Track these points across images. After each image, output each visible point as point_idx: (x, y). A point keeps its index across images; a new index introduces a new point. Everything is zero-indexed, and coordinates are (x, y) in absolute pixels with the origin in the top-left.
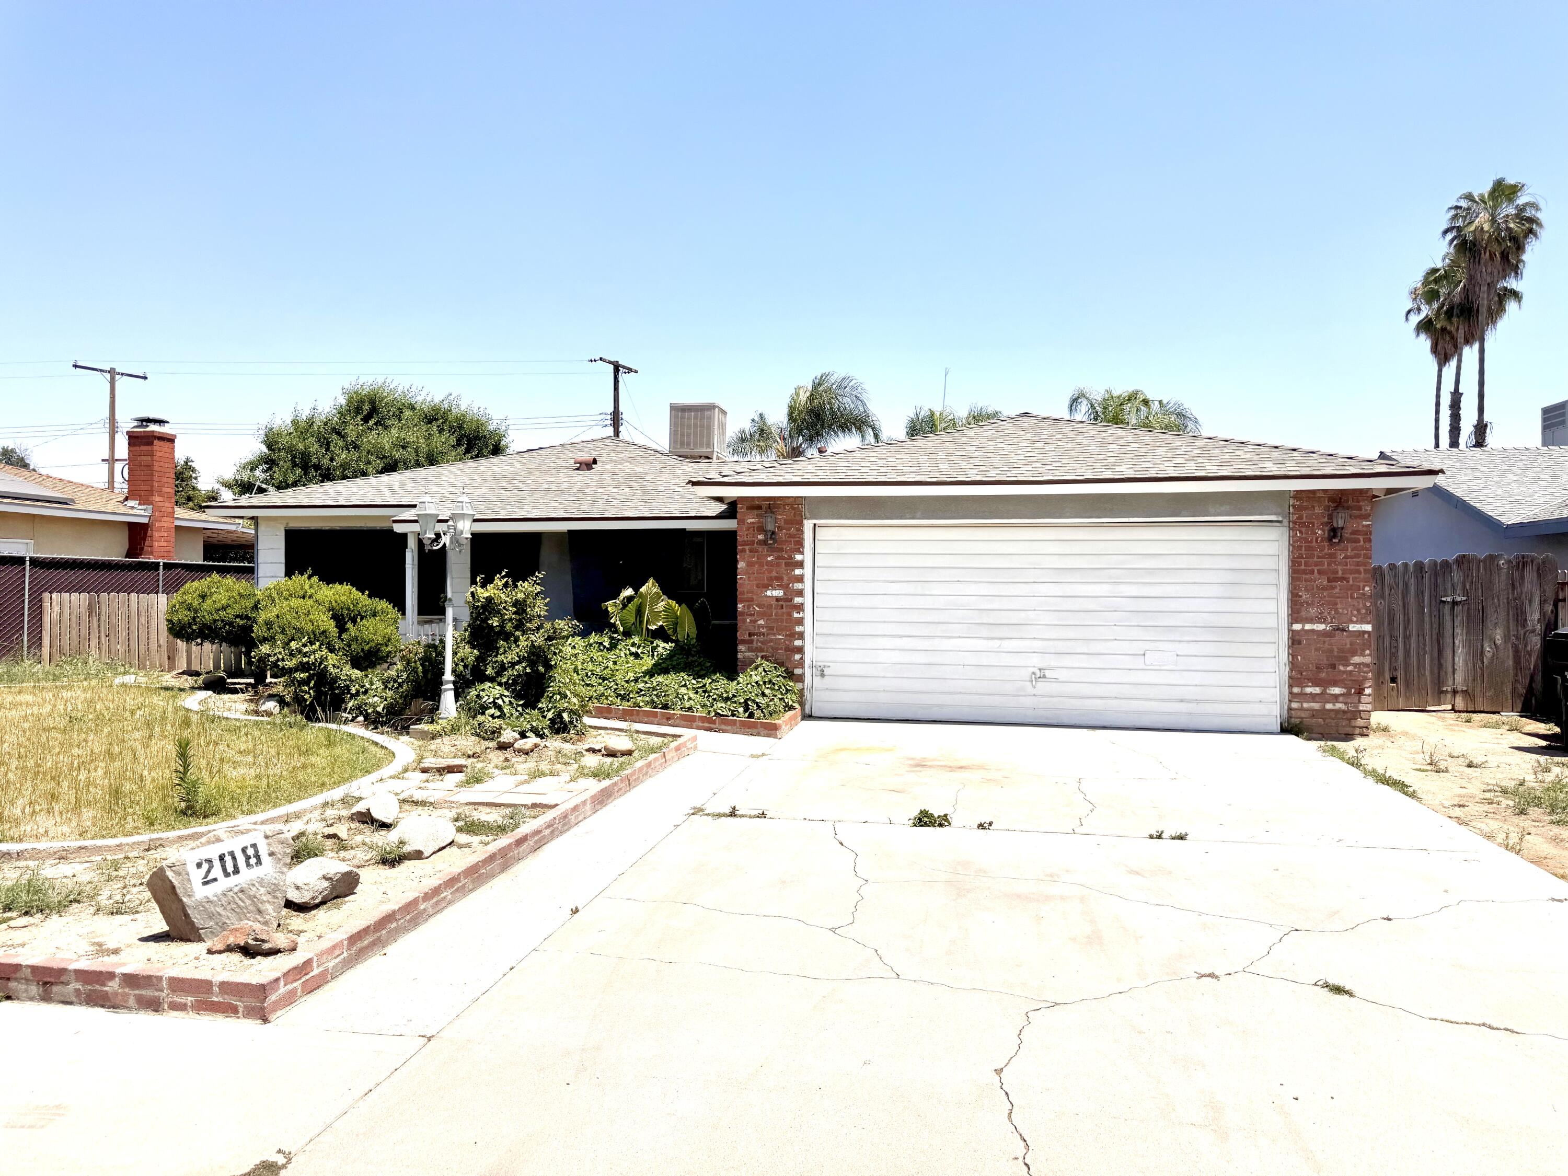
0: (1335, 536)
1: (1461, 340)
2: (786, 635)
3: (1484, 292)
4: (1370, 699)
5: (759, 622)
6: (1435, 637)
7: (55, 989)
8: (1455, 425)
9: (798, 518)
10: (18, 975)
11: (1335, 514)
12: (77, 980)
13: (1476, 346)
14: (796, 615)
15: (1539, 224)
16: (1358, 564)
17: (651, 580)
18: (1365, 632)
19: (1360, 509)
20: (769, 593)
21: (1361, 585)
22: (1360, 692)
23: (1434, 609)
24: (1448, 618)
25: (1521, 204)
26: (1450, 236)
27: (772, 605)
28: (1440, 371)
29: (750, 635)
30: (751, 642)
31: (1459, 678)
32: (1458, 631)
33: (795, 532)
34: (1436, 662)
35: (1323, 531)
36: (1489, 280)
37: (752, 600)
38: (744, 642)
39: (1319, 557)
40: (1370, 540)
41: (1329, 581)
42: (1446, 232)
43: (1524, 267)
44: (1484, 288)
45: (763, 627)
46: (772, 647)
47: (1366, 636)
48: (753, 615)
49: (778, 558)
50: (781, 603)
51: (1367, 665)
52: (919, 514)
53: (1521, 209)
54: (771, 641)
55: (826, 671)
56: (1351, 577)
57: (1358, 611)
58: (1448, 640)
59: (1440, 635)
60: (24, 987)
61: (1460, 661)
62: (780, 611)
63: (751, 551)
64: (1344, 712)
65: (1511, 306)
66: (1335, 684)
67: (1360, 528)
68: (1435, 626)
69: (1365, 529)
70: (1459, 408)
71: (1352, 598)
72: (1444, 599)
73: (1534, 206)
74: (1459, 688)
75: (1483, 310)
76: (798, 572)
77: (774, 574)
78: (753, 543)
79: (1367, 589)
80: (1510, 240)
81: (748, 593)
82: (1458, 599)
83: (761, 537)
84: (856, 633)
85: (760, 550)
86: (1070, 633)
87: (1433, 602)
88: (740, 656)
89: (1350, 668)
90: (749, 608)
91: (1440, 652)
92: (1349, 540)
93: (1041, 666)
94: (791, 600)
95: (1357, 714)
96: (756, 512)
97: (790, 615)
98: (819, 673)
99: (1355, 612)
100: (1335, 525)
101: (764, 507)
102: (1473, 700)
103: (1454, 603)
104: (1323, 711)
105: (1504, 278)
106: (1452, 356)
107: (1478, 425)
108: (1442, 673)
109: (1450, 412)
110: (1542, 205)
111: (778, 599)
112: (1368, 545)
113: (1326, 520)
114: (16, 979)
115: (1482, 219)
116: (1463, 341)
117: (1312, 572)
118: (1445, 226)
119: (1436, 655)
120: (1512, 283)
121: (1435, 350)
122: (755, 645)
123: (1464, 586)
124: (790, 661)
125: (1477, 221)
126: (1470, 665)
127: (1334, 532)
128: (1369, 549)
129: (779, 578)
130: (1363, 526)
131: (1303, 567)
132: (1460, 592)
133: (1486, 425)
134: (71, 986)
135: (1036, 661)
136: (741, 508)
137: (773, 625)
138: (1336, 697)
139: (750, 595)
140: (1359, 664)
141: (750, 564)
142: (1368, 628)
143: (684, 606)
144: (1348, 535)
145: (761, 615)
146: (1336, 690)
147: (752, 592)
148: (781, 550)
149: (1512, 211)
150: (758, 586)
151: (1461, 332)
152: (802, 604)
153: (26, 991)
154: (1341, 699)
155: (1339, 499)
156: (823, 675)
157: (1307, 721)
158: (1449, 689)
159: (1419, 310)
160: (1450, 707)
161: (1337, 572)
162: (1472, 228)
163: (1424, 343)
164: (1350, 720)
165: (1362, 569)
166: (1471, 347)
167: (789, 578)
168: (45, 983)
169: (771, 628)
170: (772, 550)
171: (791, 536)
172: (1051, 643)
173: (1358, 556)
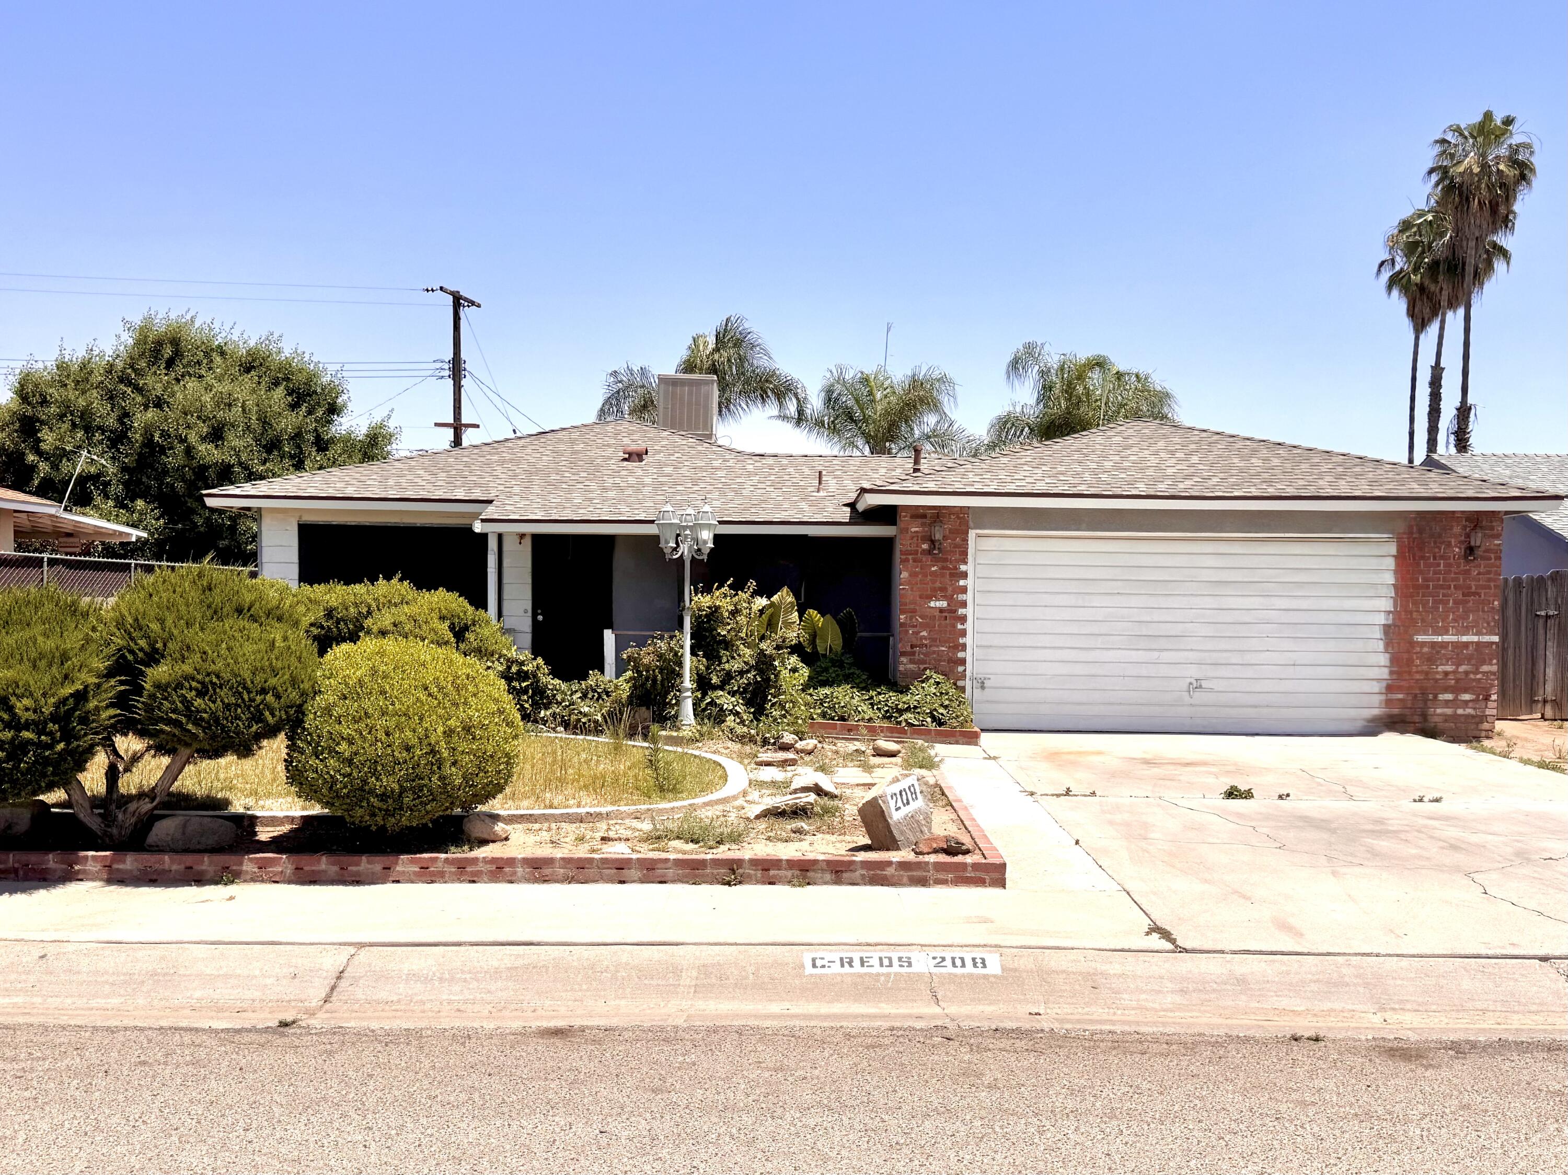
0: (1470, 554)
1: (1444, 303)
2: (950, 647)
3: (1472, 248)
4: (1495, 704)
5: (922, 634)
6: (1529, 649)
7: (845, 875)
8: (1435, 406)
9: (964, 528)
10: (815, 867)
11: (1473, 534)
12: (862, 868)
13: (1461, 312)
14: (960, 626)
15: (1532, 170)
16: (1489, 580)
17: (785, 589)
18: (1493, 643)
19: (1492, 528)
20: (932, 604)
21: (1491, 599)
22: (1487, 698)
23: (1529, 623)
24: (1541, 631)
25: (1514, 143)
26: (1435, 178)
27: (935, 616)
28: (1417, 339)
29: (912, 646)
30: (913, 654)
31: (1549, 688)
32: (1549, 644)
33: (961, 543)
34: (1530, 673)
35: (1460, 548)
36: (1477, 234)
37: (914, 611)
38: (903, 654)
39: (1456, 573)
40: (1500, 558)
41: (1464, 595)
42: (1431, 172)
43: (1515, 218)
44: (1472, 244)
45: (925, 638)
46: (935, 659)
47: (1494, 647)
48: (916, 626)
49: (943, 568)
50: (944, 614)
51: (1493, 673)
52: (1084, 525)
53: (1515, 150)
54: (934, 652)
55: (987, 683)
56: (1483, 592)
57: (1488, 624)
58: (1541, 652)
59: (1534, 647)
60: (820, 875)
61: (1550, 672)
62: (943, 622)
63: (915, 561)
64: (1473, 717)
65: (1499, 265)
66: (1466, 691)
67: (1492, 547)
68: (1530, 638)
69: (1496, 547)
70: (1440, 386)
71: (1483, 611)
72: (1538, 613)
73: (1527, 146)
74: (1549, 698)
75: (1470, 270)
76: (962, 583)
77: (938, 585)
78: (916, 553)
79: (1496, 603)
80: (1500, 188)
81: (911, 603)
82: (1551, 613)
83: (925, 546)
84: (1016, 645)
85: (924, 559)
86: (1223, 645)
87: (1529, 617)
88: (901, 668)
89: (1479, 676)
90: (911, 619)
91: (1534, 664)
92: (1483, 558)
93: (1198, 677)
94: (955, 611)
95: (1483, 718)
96: (920, 521)
97: (954, 626)
98: (979, 685)
99: (1485, 625)
100: (1473, 544)
101: (929, 516)
102: (1560, 709)
103: (1548, 617)
104: (1455, 716)
105: (1495, 231)
106: (1430, 320)
107: (1461, 407)
108: (1535, 684)
109: (1429, 390)
110: (1536, 147)
111: (941, 610)
112: (1498, 562)
113: (1463, 538)
114: (814, 870)
115: (1471, 161)
116: (1446, 304)
117: (1449, 587)
118: (1430, 164)
119: (1530, 666)
120: (1502, 239)
121: (1411, 313)
122: (917, 657)
123: (1556, 601)
124: (953, 672)
125: (1466, 162)
126: (1559, 676)
127: (1470, 550)
128: (1499, 567)
129: (943, 589)
130: (1495, 545)
131: (1441, 583)
132: (1552, 607)
133: (1470, 408)
134: (857, 873)
135: (1193, 672)
136: (905, 517)
137: (935, 636)
138: (1466, 702)
139: (912, 606)
140: (1487, 673)
141: (913, 575)
142: (1496, 639)
143: (828, 616)
144: (1481, 553)
145: (924, 626)
146: (1466, 697)
147: (915, 603)
148: (946, 560)
149: (1503, 151)
150: (921, 597)
151: (1445, 293)
152: (966, 615)
153: (822, 878)
154: (1470, 704)
155: (1476, 520)
156: (983, 688)
157: (1441, 726)
158: (1540, 698)
159: (1393, 261)
160: (1539, 715)
161: (1471, 588)
162: (1461, 169)
163: (1398, 303)
164: (1477, 724)
165: (1492, 584)
166: (1455, 312)
167: (954, 589)
168: (837, 872)
169: (934, 640)
170: (936, 560)
171: (956, 546)
172: (1207, 654)
173: (1489, 573)
